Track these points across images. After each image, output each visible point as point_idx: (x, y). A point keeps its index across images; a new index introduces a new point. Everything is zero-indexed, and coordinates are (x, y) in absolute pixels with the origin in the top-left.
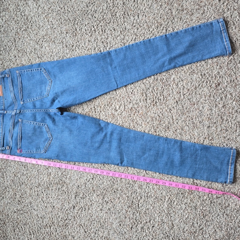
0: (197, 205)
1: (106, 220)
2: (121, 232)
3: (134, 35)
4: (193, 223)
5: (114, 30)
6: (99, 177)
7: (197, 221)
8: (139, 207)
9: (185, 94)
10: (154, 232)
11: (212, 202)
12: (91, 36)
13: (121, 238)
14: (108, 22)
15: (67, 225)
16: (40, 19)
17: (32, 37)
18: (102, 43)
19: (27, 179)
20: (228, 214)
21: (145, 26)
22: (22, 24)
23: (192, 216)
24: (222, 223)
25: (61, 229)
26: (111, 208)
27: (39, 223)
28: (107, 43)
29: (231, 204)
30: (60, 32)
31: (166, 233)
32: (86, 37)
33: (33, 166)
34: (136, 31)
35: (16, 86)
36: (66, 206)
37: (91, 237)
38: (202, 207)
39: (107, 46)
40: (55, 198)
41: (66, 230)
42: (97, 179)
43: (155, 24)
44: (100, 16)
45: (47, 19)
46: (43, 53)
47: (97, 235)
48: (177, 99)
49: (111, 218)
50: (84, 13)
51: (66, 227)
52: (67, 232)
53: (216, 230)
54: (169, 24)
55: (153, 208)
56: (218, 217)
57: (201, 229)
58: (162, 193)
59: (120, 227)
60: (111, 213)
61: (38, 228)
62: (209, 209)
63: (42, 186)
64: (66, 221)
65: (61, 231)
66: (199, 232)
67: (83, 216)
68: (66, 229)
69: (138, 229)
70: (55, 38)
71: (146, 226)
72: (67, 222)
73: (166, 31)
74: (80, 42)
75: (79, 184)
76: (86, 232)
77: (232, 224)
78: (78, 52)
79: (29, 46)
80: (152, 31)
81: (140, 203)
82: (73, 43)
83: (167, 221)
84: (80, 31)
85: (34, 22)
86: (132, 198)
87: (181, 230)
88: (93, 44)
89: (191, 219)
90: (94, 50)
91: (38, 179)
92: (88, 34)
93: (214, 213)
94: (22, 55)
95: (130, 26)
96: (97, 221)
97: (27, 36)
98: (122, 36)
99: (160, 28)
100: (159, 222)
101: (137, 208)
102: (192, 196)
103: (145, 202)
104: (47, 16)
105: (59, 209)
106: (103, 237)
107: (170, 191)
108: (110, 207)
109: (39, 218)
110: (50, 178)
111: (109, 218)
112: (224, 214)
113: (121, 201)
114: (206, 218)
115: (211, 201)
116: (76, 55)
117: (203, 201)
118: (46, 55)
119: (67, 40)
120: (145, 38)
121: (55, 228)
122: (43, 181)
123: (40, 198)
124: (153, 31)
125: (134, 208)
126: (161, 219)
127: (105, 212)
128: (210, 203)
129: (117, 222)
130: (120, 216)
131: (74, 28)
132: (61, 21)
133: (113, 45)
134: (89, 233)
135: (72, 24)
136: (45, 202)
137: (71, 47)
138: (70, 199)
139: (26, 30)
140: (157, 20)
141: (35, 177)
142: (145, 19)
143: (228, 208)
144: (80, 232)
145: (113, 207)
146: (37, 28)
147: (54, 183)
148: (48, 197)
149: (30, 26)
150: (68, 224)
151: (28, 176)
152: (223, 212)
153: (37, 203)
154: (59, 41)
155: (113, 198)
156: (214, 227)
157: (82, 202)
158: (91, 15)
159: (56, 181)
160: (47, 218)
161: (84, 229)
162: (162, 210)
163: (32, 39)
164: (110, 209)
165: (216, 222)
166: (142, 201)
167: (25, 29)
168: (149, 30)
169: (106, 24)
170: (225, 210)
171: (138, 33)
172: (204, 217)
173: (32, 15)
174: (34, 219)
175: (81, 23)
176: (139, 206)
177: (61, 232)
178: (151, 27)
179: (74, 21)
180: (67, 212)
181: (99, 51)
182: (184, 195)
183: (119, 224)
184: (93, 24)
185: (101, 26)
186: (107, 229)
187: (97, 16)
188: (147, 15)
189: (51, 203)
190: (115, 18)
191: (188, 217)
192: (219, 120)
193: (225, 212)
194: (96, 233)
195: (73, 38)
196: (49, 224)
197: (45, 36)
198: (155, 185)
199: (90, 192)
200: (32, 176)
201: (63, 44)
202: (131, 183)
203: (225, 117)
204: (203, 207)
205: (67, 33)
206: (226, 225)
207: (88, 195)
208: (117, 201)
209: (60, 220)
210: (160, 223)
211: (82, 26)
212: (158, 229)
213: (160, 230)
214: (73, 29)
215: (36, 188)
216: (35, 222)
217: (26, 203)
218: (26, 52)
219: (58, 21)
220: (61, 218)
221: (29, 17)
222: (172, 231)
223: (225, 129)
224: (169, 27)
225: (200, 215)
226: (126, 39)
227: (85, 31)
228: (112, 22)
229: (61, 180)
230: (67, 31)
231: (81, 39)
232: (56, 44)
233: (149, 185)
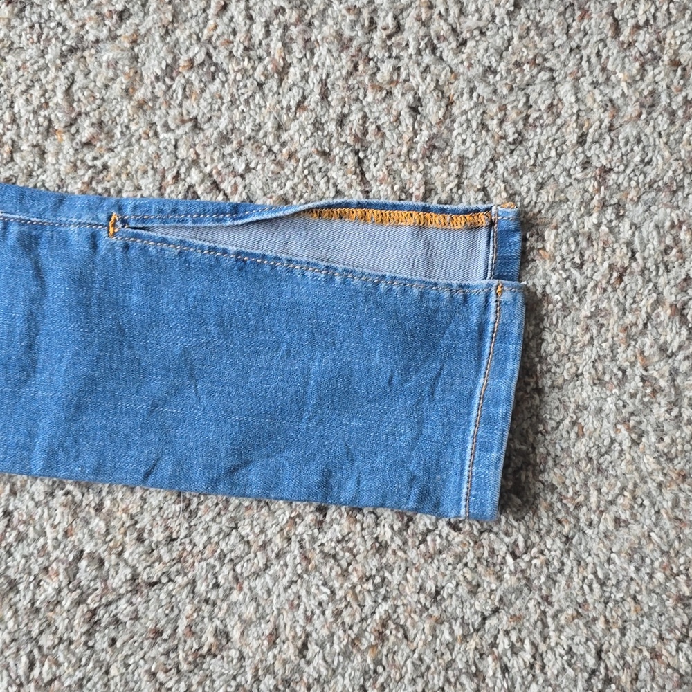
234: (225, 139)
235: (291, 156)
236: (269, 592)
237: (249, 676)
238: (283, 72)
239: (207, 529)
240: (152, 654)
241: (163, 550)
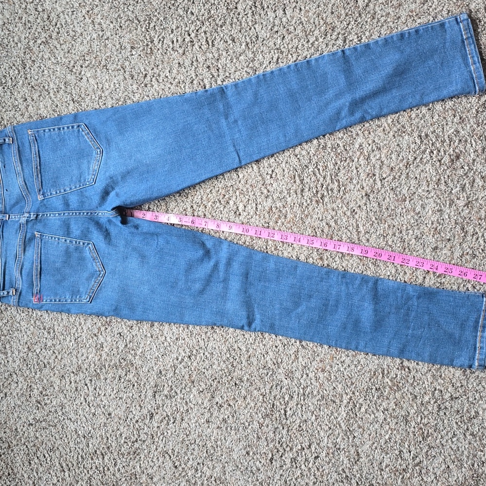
0: (408, 413)
1: (218, 443)
2: (249, 469)
3: (276, 51)
4: (401, 451)
5: (233, 40)
6: (202, 354)
7: (409, 447)
8: (288, 416)
9: (384, 179)
10: (318, 469)
11: (441, 408)
12: (184, 54)
13: (250, 480)
14: (220, 23)
15: (137, 452)
16: (76, 18)
17: (59, 58)
18: (207, 70)
19: (53, 357)
20: (475, 433)
21: (298, 31)
22: (38, 30)
23: (398, 437)
24: (463, 452)
25: (126, 461)
26: (228, 417)
27: (79, 448)
28: (218, 70)
29: (481, 413)
30: (117, 47)
31: (345, 472)
32: (174, 56)
33: (66, 331)
34: (279, 42)
35: (28, 162)
36: (134, 413)
37: (187, 478)
38: (419, 418)
39: (219, 76)
40: (111, 397)
41: (137, 462)
42: (198, 358)
43: (321, 27)
44: (203, 10)
45: (90, 18)
46: (83, 92)
47: (200, 474)
48: (367, 188)
49: (229, 439)
50: (169, 5)
51: (136, 457)
52: (138, 467)
53: (448, 467)
54: (350, 27)
55: (316, 419)
56: (454, 440)
57: (418, 465)
58: (334, 388)
59: (248, 458)
60: (229, 429)
61: (78, 457)
62: (436, 422)
63: (84, 371)
64: (135, 443)
65: (124, 465)
66: (413, 470)
67: (169, 434)
68: (136, 460)
69: (284, 461)
70: (108, 60)
71: (302, 456)
72: (136, 445)
73: (345, 41)
74: (160, 67)
75: (162, 368)
76: (176, 467)
77: (482, 454)
78: (157, 89)
79: (54, 77)
80: (314, 42)
81: (288, 409)
82: (145, 70)
83: (346, 445)
84: (160, 45)
85: (64, 26)
86: (272, 398)
87: (375, 465)
88: (187, 72)
89: (396, 442)
90: (191, 85)
91: (77, 357)
92: (178, 50)
93: (445, 431)
94: (39, 96)
95: (268, 31)
96: (200, 444)
97: (49, 55)
98: (250, 53)
99: (331, 36)
100: (328, 447)
101: (282, 419)
102: (398, 395)
103: (299, 406)
104: (91, 12)
105: (120, 419)
106: (212, 477)
107: (352, 384)
108: (226, 417)
109: (80, 438)
110: (101, 356)
111: (225, 439)
112: (467, 434)
113: (248, 404)
114: (429, 442)
115: (439, 405)
116: (153, 95)
117: (423, 404)
118: (90, 96)
119: (133, 63)
120: (299, 58)
121: (114, 459)
122: (87, 361)
123: (81, 395)
124: (316, 43)
125: (277, 420)
126: (332, 442)
127: (215, 426)
128: (436, 409)
129: (241, 447)
130: (246, 434)
131: (148, 38)
132: (121, 23)
133: (230, 74)
134: (183, 468)
135: (143, 30)
136: (91, 405)
137: (143, 79)
138: (144, 398)
139: (46, 43)
140: (324, 19)
141: (71, 353)
142: (299, 16)
143: (475, 421)
144: (164, 467)
145: (233, 416)
146: (69, 37)
147: (109, 366)
148: (97, 394)
149: (56, 34)
150: (139, 451)
151: (55, 351)
152: (464, 429)
153: (74, 406)
154: (117, 65)
155: (232, 397)
156: (444, 460)
157: (167, 406)
158: (184, 8)
159: (113, 361)
160: (97, 438)
161: (173, 462)
162: (335, 423)
163: (60, 61)
164: (227, 419)
165: (450, 449)
166: (292, 404)
167: (44, 40)
168: (306, 40)
169: (216, 27)
170: (469, 425)
171: (284, 47)
172: (423, 440)
173: (60, 9)
174: (70, 439)
175: (162, 27)
176: (288, 414)
177: (126, 467)
178: (311, 34)
179: (147, 22)
180: (137, 426)
181: (202, 87)
182: (382, 393)
183: (244, 453)
184: (187, 29)
185: (205, 32)
186: (221, 460)
187: (195, 11)
188: (303, 8)
189: (104, 408)
190: (234, 14)
191: (390, 438)
192: (457, 233)
193: (468, 429)
194: (197, 470)
195: (146, 58)
196: (101, 449)
197: (86, 55)
198: (320, 370)
199: (184, 385)
200: (64, 350)
201: (125, 72)
202: (270, 366)
203: (470, 228)
204: (422, 419)
205: (132, 48)
206: (471, 457)
207: (181, 391)
208: (240, 403)
209: (122, 442)
210: (331, 451)
211: (164, 33)
212: (326, 462)
213: (330, 465)
214: (145, 40)
215: (72, 375)
216: (72, 444)
217: (52, 407)
218: (47, 90)
219: (114, 22)
220: (126, 438)
221: (53, 15)
222: (356, 467)
223: (471, 252)
224: (350, 33)
225: (415, 435)
226: (258, 60)
227: (170, 43)
228: (228, 23)
229: (125, 360)
230: (134, 44)
231: (164, 60)
232: (110, 71)
233: (308, 372)
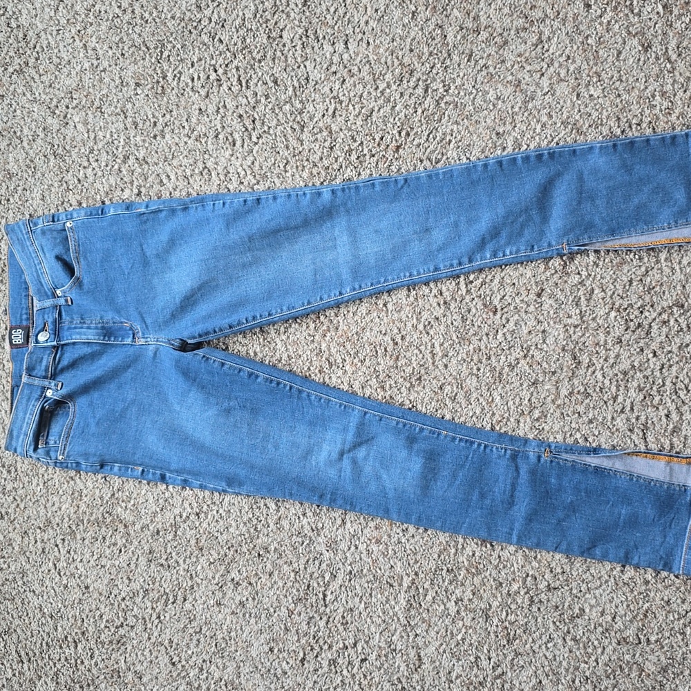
234: (591, 422)
235: (617, 430)
236: (601, 595)
237: (593, 627)
238: (615, 399)
239: (578, 570)
240: (555, 615)
241: (560, 576)
